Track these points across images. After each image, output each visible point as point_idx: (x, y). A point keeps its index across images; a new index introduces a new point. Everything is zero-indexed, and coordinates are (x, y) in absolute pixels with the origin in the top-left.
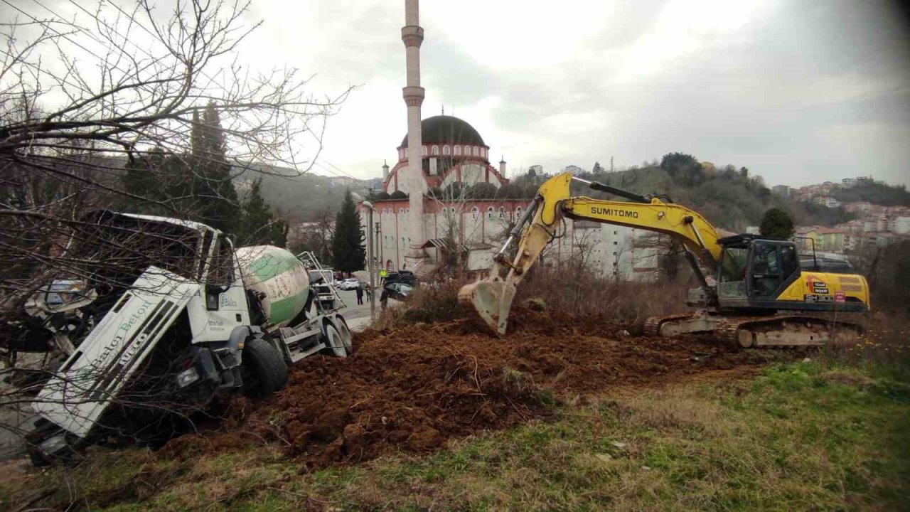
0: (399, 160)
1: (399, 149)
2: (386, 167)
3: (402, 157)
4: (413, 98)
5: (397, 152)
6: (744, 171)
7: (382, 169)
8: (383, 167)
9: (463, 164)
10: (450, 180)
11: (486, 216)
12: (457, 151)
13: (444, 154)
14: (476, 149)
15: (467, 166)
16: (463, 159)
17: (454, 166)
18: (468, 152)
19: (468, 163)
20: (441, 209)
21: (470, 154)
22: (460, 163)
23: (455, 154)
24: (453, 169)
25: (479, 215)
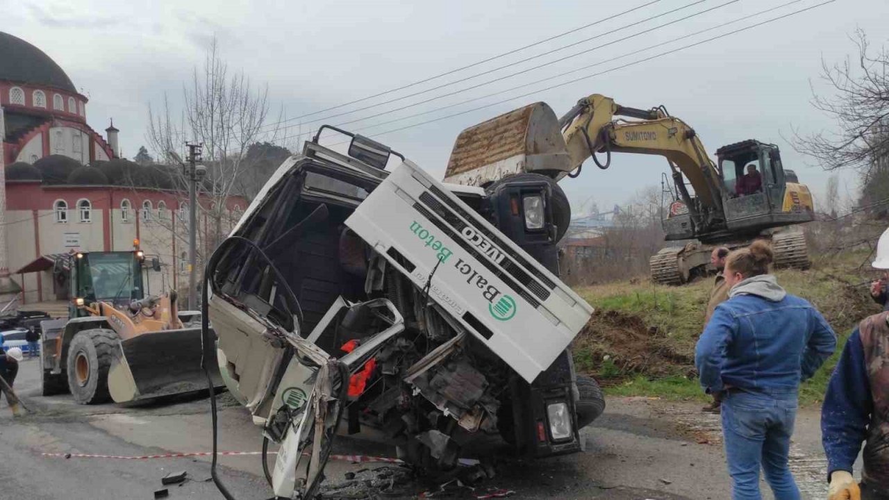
9: (52, 126)
10: (31, 152)
11: (141, 215)
12: (39, 100)
13: (11, 102)
14: (72, 102)
15: (59, 129)
16: (53, 116)
17: (38, 126)
18: (58, 103)
19: (60, 124)
20: (53, 202)
21: (62, 109)
22: (47, 124)
23: (35, 105)
24: (37, 133)
25: (131, 212)
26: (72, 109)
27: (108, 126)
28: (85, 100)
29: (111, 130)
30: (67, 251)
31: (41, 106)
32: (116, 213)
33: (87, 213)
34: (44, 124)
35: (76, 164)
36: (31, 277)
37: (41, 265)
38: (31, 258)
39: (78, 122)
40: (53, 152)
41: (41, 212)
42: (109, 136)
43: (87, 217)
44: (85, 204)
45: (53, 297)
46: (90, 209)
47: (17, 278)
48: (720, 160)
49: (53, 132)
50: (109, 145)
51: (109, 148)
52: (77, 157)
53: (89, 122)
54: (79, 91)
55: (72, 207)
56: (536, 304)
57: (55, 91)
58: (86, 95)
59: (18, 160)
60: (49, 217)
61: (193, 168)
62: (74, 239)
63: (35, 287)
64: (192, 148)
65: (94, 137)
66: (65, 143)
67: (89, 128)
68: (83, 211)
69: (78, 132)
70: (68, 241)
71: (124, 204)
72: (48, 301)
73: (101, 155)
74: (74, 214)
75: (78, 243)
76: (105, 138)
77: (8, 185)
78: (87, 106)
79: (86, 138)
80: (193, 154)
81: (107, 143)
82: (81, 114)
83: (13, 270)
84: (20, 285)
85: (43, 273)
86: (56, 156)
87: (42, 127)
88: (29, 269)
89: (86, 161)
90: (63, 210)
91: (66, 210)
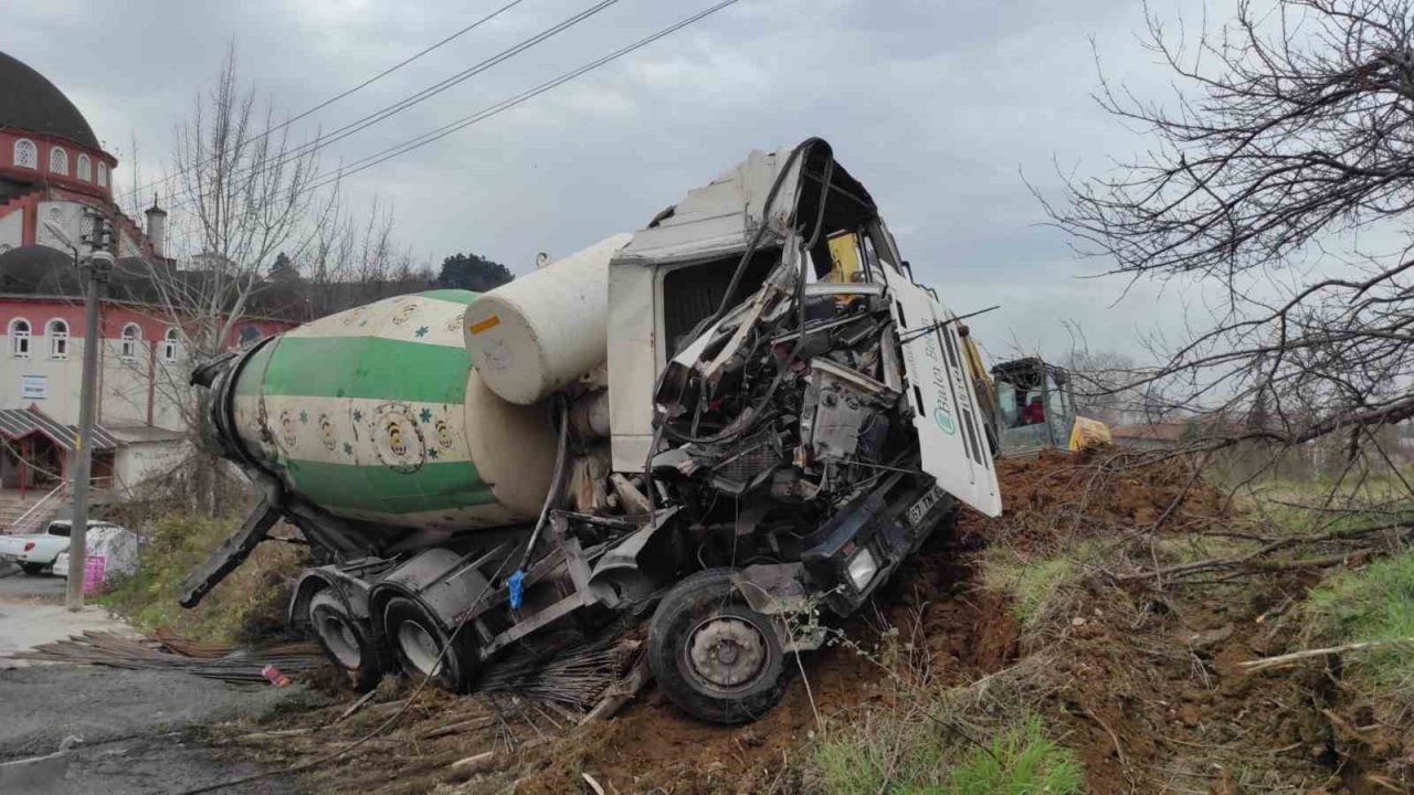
9: (47, 199)
11: (161, 354)
14: (83, 162)
15: (54, 205)
16: (46, 182)
17: (17, 198)
18: (59, 162)
19: (58, 196)
20: (6, 320)
21: (64, 171)
22: (34, 195)
23: (52, 169)
24: (15, 209)
25: (139, 348)
26: (84, 173)
27: (150, 205)
28: (112, 162)
29: (154, 213)
30: (26, 405)
31: (27, 166)
32: (111, 346)
33: (62, 343)
34: (28, 195)
39: (97, 198)
42: (149, 223)
43: (61, 349)
44: (59, 327)
46: (67, 336)
49: (44, 211)
50: (148, 237)
51: (146, 241)
53: (114, 199)
55: (38, 331)
57: (56, 141)
58: (112, 152)
60: (3, 344)
62: (39, 387)
65: (119, 221)
67: (113, 207)
68: (56, 338)
70: (27, 390)
71: (130, 331)
74: (41, 344)
75: (44, 394)
76: (142, 224)
78: (115, 172)
81: (145, 231)
82: (103, 186)
86: (44, 247)
87: (25, 199)
90: (24, 335)
91: (28, 336)
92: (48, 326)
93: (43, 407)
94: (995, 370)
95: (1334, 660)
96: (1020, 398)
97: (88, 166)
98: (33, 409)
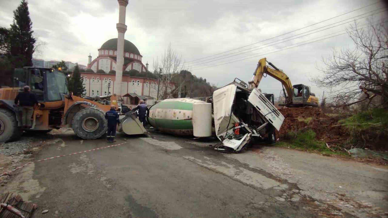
0: (99, 55)
1: (99, 50)
2: (90, 57)
3: (100, 54)
4: (122, 29)
5: (98, 52)
6: (205, 80)
7: (88, 57)
8: (89, 56)
9: (134, 62)
10: (129, 68)
11: (151, 85)
12: (132, 56)
13: (126, 56)
14: (139, 57)
15: (135, 63)
16: (134, 60)
18: (136, 57)
20: (131, 80)
21: (136, 58)
22: (133, 62)
23: (131, 57)
24: (130, 64)
25: (148, 84)
26: (139, 59)
27: (146, 63)
28: (142, 56)
29: (147, 64)
30: (134, 92)
32: (145, 84)
33: (139, 84)
35: (138, 72)
36: (126, 98)
37: (128, 95)
38: (126, 93)
39: (140, 62)
40: (133, 69)
41: (129, 83)
42: (146, 66)
44: (139, 82)
45: (130, 103)
46: (139, 83)
47: (122, 98)
48: (294, 88)
49: (134, 64)
50: (146, 68)
51: (146, 69)
52: (138, 70)
53: (142, 62)
54: (141, 54)
55: (136, 82)
56: (278, 117)
58: (142, 55)
59: (126, 70)
60: (131, 84)
61: (160, 74)
62: (136, 90)
63: (126, 100)
64: (160, 69)
65: (143, 66)
66: (136, 67)
67: (142, 64)
69: (139, 64)
70: (134, 90)
72: (128, 104)
73: (144, 70)
74: (136, 84)
76: (145, 66)
77: (123, 76)
78: (142, 58)
79: (141, 66)
80: (160, 71)
82: (141, 60)
83: (122, 96)
84: (123, 99)
85: (128, 97)
86: (134, 70)
87: (132, 63)
88: (125, 96)
89: (141, 71)
90: (134, 82)
91: (134, 83)
92: (137, 81)
93: (136, 93)
94: (294, 86)
95: (340, 126)
96: (299, 91)
97: (137, 57)
98: (135, 93)
